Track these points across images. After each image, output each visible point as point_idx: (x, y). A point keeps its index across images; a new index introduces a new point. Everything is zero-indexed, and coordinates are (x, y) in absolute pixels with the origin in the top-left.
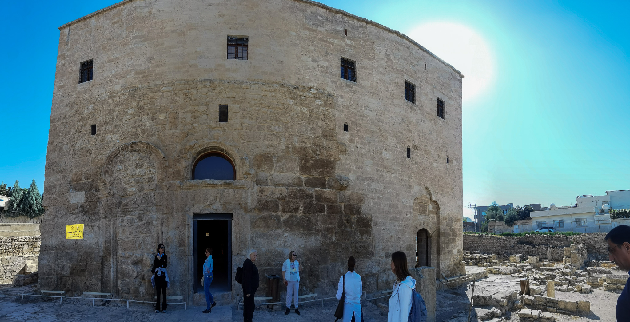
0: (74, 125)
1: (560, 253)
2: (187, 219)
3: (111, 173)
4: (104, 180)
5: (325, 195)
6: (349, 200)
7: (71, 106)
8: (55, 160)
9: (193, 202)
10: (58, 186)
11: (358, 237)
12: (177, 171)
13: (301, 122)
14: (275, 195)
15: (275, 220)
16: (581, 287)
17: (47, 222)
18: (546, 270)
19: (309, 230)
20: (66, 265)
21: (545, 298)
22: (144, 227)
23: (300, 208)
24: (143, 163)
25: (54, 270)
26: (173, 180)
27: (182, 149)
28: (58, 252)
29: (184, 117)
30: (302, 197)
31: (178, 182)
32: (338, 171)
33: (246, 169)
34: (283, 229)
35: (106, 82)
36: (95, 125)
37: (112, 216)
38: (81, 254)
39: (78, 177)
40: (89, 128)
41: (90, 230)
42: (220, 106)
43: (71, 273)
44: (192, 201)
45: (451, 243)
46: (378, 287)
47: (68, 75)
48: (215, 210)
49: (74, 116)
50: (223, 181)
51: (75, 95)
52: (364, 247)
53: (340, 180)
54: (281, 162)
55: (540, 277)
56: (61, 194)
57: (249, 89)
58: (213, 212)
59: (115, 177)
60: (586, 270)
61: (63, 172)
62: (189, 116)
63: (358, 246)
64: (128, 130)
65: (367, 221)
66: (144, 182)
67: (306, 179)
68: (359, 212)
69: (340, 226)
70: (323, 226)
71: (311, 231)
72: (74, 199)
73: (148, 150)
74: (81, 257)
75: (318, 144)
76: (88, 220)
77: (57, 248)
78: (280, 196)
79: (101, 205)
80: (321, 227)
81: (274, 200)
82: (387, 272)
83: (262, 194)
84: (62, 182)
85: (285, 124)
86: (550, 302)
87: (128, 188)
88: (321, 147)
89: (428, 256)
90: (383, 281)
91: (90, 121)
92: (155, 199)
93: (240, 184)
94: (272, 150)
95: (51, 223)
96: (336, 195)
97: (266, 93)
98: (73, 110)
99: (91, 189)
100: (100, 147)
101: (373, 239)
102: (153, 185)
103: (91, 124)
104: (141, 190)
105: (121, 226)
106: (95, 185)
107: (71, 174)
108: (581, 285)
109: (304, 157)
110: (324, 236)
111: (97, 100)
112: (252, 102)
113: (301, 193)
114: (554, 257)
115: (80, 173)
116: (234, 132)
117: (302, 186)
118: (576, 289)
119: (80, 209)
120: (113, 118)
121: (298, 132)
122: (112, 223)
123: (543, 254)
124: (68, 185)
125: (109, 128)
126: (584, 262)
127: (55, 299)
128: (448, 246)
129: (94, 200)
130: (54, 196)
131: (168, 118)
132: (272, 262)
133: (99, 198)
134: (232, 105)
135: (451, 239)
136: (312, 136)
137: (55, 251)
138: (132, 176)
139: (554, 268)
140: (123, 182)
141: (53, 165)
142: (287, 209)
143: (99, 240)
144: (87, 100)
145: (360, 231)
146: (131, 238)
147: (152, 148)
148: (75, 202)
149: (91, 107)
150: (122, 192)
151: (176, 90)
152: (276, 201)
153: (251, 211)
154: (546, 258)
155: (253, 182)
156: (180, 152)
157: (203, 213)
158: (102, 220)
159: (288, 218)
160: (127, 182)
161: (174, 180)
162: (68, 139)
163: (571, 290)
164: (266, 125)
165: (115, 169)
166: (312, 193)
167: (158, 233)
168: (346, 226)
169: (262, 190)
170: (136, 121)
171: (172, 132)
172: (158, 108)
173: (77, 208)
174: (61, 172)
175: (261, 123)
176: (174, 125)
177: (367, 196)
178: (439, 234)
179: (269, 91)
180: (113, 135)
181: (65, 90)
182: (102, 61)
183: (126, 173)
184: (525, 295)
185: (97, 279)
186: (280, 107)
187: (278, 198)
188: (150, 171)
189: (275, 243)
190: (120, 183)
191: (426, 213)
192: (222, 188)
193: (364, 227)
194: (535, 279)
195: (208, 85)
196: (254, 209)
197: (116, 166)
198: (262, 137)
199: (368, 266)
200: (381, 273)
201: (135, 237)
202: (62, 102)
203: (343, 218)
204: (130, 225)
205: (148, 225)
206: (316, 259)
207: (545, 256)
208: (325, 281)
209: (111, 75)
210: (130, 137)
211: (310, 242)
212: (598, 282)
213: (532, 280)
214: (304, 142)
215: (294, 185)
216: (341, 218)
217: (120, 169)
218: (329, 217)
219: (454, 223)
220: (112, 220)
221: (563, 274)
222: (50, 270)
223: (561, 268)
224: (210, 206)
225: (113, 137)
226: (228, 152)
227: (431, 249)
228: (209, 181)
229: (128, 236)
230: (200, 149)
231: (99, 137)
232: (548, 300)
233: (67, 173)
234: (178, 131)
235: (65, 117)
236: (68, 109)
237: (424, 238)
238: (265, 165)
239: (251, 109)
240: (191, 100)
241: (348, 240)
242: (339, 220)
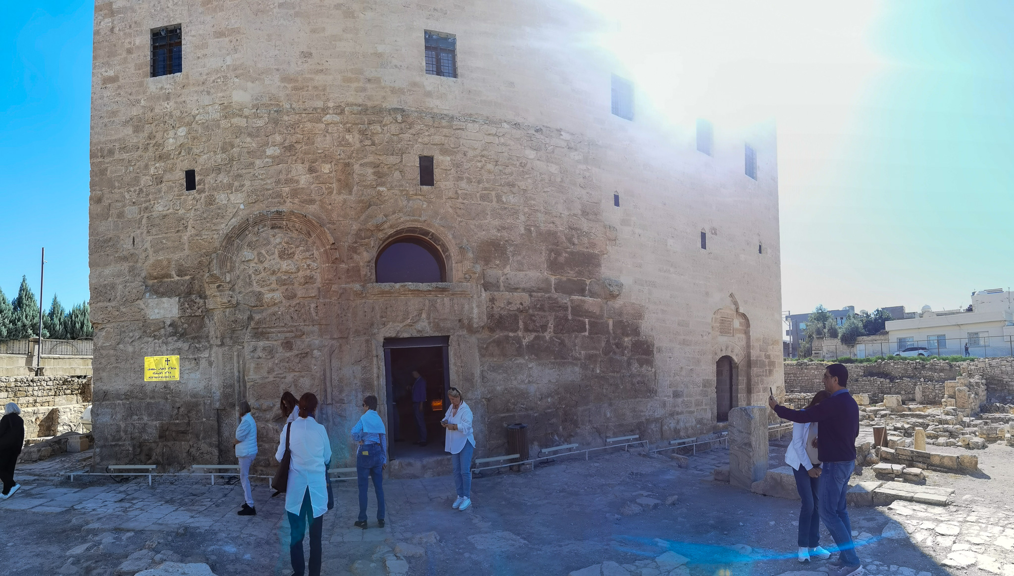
0: (147, 167)
1: (937, 391)
2: (374, 347)
3: (231, 266)
4: (218, 278)
5: (586, 306)
6: (620, 314)
7: (137, 126)
8: (110, 236)
9: (383, 319)
10: (120, 287)
11: (636, 369)
12: (353, 267)
13: (548, 190)
14: (512, 305)
15: (513, 344)
16: (968, 440)
17: (102, 351)
18: (913, 416)
19: (563, 358)
20: (150, 423)
21: (911, 451)
22: (297, 360)
23: (550, 325)
24: (293, 250)
25: (126, 432)
26: (347, 283)
27: (361, 230)
28: (131, 403)
29: (361, 172)
30: (552, 309)
31: (357, 287)
32: (606, 271)
33: (468, 265)
34: (527, 358)
35: (214, 81)
36: (194, 171)
37: (235, 342)
38: (178, 405)
39: (162, 269)
40: (181, 176)
41: (193, 365)
42: (420, 158)
43: (160, 437)
44: (382, 317)
45: (766, 376)
46: (662, 435)
47: (124, 55)
48: (419, 331)
49: (146, 149)
50: (434, 284)
51: (143, 103)
52: (643, 382)
53: (610, 285)
54: (520, 254)
55: (903, 426)
56: (127, 301)
57: (463, 129)
58: (415, 334)
59: (238, 273)
60: (981, 418)
61: (130, 259)
62: (370, 171)
63: (635, 381)
64: (266, 187)
65: (648, 346)
66: (296, 285)
67: (557, 281)
68: (636, 331)
69: (606, 353)
70: (582, 352)
71: (566, 359)
72: (156, 311)
73: (304, 228)
74: (178, 411)
75: (575, 226)
76: (187, 348)
77: (128, 396)
78: (521, 307)
79: (211, 322)
80: (580, 354)
81: (511, 313)
82: (676, 417)
83: (494, 304)
84: (127, 278)
85: (524, 192)
86: (919, 456)
87: (264, 292)
88: (579, 232)
89: (734, 394)
90: (670, 428)
91: (182, 161)
92: (317, 312)
93: (460, 290)
94: (505, 234)
95: (112, 352)
96: (601, 308)
97: (491, 137)
98: (141, 135)
99: (189, 293)
100: (205, 215)
101: (655, 371)
102: (313, 288)
103: (185, 169)
104: (291, 296)
105: (253, 358)
106: (197, 287)
107: (146, 264)
108: (969, 438)
109: (555, 247)
110: (584, 367)
111: (194, 119)
112: (471, 153)
113: (550, 302)
114: (926, 397)
115: (165, 263)
116: (445, 202)
117: (550, 292)
118: (960, 444)
119: (170, 329)
120: (232, 160)
121: (543, 206)
122: (235, 353)
123: (909, 393)
124: (142, 285)
125: (223, 178)
126: (978, 405)
127: (133, 479)
128: (762, 381)
129: (197, 314)
130: (113, 304)
131: (334, 173)
132: (513, 406)
133: (208, 311)
134: (441, 158)
135: (766, 370)
136: (566, 213)
137: (124, 401)
138: (274, 271)
139: (927, 413)
140: (254, 282)
141: (106, 245)
142: (531, 327)
143: (210, 383)
144: (171, 116)
145: (638, 360)
146: (271, 378)
147: (313, 225)
148: (158, 317)
149: (182, 131)
150: (252, 299)
151: (347, 123)
152: (516, 316)
153: (479, 331)
154: (913, 400)
155: (479, 286)
156: (358, 235)
157: (401, 336)
158: (215, 349)
159: (533, 341)
160: (263, 283)
161: (349, 283)
162: (134, 196)
163: (954, 444)
164: (493, 193)
165: (238, 260)
166: (566, 303)
167: (325, 370)
168: (615, 353)
169: (493, 299)
170: (281, 172)
171: (341, 198)
172: (319, 151)
173: (164, 327)
174: (125, 259)
175: (485, 189)
176: (346, 186)
177: (647, 308)
178: (749, 363)
179: (496, 135)
180: (232, 193)
181: (119, 87)
182: (201, 32)
183: (261, 267)
184: (882, 447)
185: (210, 445)
186: (515, 163)
187: (518, 309)
188: (308, 266)
189: (516, 379)
190: (250, 284)
191: (730, 333)
192: (430, 297)
193: (643, 354)
194: (896, 429)
195: (400, 118)
196: (483, 327)
197: (239, 255)
198: (489, 213)
199: (649, 409)
200: (666, 417)
201: (279, 377)
202: (114, 113)
203: (612, 341)
204: (269, 357)
205: (304, 357)
206: (574, 398)
207: (911, 396)
208: (586, 428)
209: (225, 67)
210: (270, 200)
211: (565, 375)
212: (996, 434)
213: (890, 430)
214: (553, 223)
215: (539, 290)
216: (608, 341)
217: (249, 258)
218: (592, 338)
219: (771, 347)
220: (235, 349)
221: (941, 422)
222: (118, 431)
223: (937, 414)
224: (411, 326)
225: (232, 197)
226: (438, 237)
227: (738, 385)
228: (411, 285)
229: (265, 374)
230: (392, 231)
231: (203, 195)
232: (915, 454)
233: (137, 261)
234: (352, 198)
235: (123, 149)
236: (129, 130)
237: (726, 369)
238: (495, 258)
239: (470, 165)
240: (373, 144)
241: (617, 372)
242: (606, 344)
